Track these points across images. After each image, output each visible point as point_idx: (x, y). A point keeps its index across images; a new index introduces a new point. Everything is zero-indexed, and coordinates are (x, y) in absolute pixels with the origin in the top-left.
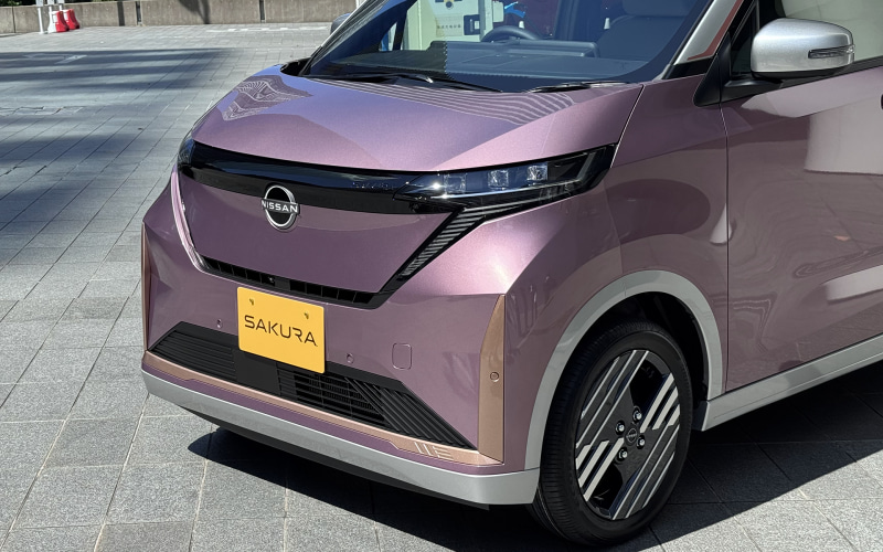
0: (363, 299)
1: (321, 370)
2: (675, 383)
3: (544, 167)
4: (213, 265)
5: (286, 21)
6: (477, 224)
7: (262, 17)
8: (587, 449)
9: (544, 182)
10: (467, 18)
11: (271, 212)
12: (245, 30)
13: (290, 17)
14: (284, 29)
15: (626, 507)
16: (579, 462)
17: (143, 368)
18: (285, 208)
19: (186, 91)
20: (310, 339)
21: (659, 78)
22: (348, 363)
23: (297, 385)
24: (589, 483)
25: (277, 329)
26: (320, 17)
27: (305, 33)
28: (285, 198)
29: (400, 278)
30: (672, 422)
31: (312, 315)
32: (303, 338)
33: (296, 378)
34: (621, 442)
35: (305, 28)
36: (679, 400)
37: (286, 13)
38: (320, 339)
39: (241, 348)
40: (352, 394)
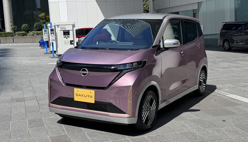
0: (103, 88)
1: (94, 102)
2: (155, 101)
3: (136, 63)
4: (67, 85)
5: (19, 43)
6: (126, 73)
7: (13, 42)
8: (144, 113)
9: (136, 66)
10: (71, 41)
11: (82, 73)
12: (10, 44)
13: (20, 42)
14: (19, 44)
15: (149, 124)
16: (143, 115)
17: (49, 106)
18: (86, 72)
19: (5, 57)
20: (91, 97)
21: (151, 48)
22: (100, 101)
23: (88, 106)
24: (144, 119)
25: (84, 96)
26: (27, 42)
27: (25, 45)
28: (86, 71)
29: (111, 84)
30: (155, 108)
31: (92, 92)
32: (90, 97)
33: (87, 105)
34: (148, 112)
35: (24, 44)
36: (156, 104)
37: (19, 41)
38: (94, 97)
39: (75, 100)
40: (100, 106)
